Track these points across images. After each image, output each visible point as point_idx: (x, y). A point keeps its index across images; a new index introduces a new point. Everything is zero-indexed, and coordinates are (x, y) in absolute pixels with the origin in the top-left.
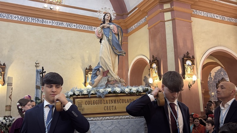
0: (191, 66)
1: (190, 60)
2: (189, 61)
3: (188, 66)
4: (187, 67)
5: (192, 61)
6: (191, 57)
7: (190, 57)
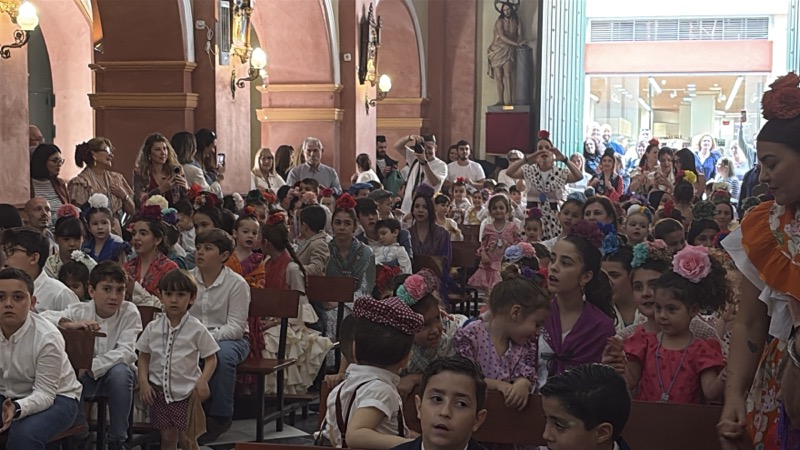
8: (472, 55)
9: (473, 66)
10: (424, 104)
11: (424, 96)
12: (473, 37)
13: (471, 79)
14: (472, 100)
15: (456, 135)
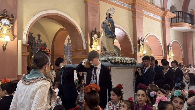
0: (9, 26)
1: (8, 19)
2: (6, 19)
3: (4, 25)
4: (2, 26)
5: (10, 20)
6: (10, 16)
7: (7, 16)
8: (192, 50)
9: (192, 52)
10: (183, 58)
11: (183, 57)
12: (192, 47)
14: (192, 57)
15: (190, 63)
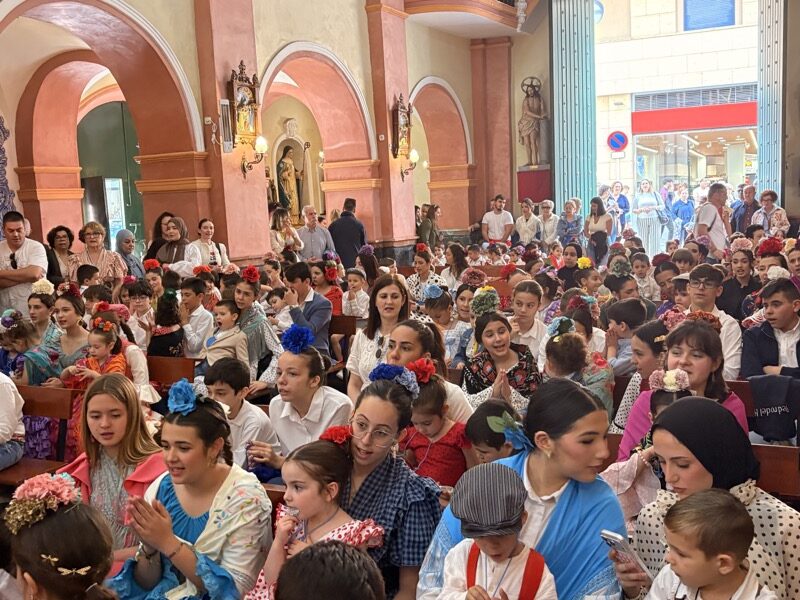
8: (507, 128)
9: (508, 137)
10: (471, 169)
11: (471, 162)
12: (507, 116)
13: (507, 146)
14: (508, 163)
